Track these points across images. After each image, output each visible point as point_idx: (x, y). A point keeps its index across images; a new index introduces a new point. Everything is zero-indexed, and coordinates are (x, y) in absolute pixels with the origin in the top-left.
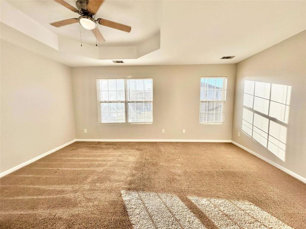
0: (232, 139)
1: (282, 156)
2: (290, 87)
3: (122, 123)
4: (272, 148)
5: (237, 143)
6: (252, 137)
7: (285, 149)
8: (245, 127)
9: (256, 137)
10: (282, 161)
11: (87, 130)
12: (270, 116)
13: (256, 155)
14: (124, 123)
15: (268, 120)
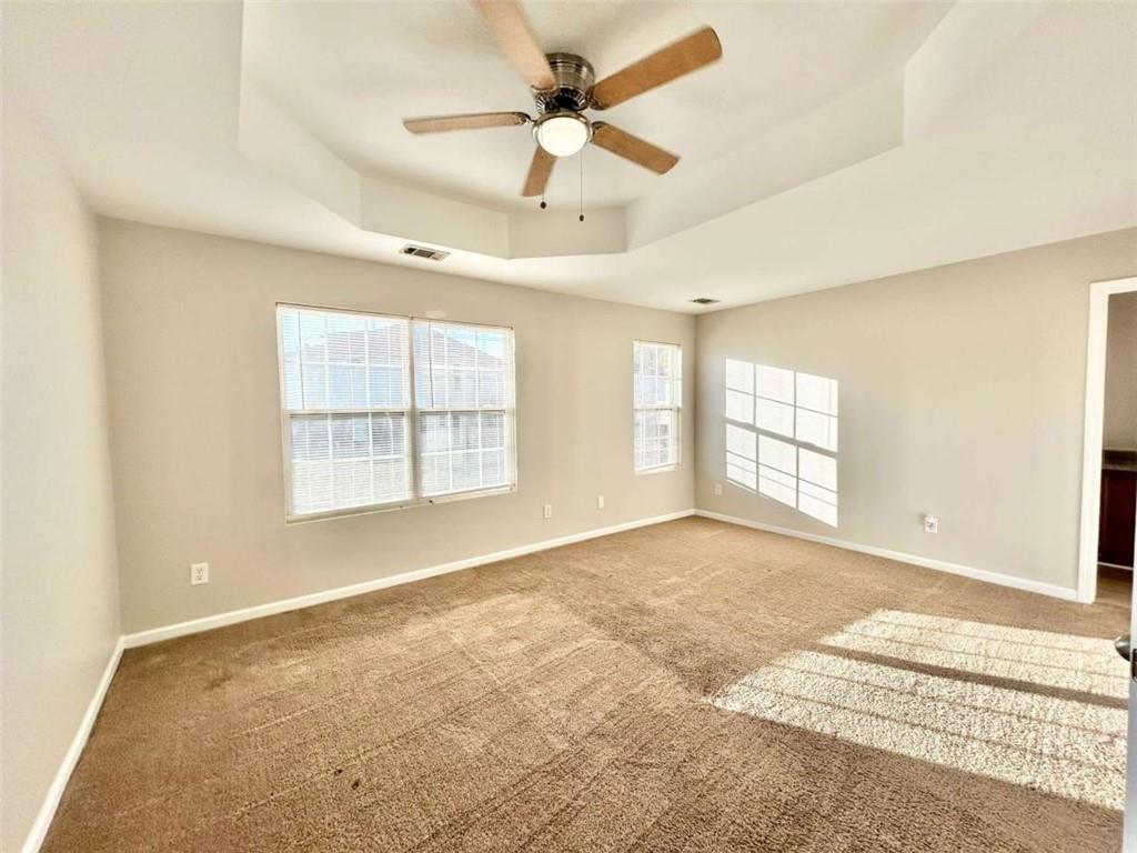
0: (696, 507)
1: (830, 517)
2: (835, 383)
3: (401, 505)
4: (808, 507)
5: (713, 511)
6: (757, 490)
7: (835, 503)
8: (738, 471)
9: (769, 489)
10: (830, 526)
11: (210, 567)
12: (798, 438)
13: (789, 534)
14: (406, 503)
15: (794, 448)
